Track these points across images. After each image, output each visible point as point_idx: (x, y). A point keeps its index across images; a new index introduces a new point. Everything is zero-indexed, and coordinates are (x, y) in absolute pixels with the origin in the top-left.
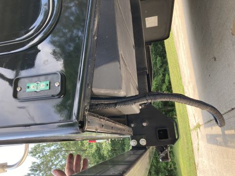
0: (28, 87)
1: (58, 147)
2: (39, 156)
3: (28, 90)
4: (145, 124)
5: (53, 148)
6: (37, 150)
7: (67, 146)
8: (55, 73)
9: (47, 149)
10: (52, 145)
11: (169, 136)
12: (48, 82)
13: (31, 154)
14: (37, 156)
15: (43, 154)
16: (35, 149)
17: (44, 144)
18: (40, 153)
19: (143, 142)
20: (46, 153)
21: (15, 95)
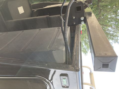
0: (65, 84)
1: (83, 42)
2: (87, 50)
3: (66, 84)
4: (74, 18)
5: (84, 44)
6: (84, 51)
7: (83, 38)
8: (60, 78)
9: (84, 47)
10: (82, 45)
11: (80, 6)
12: (63, 79)
13: (86, 53)
14: (87, 51)
15: (86, 48)
16: (84, 52)
17: (82, 48)
18: (86, 50)
19: (82, 18)
20: (86, 47)
21: (68, 87)
